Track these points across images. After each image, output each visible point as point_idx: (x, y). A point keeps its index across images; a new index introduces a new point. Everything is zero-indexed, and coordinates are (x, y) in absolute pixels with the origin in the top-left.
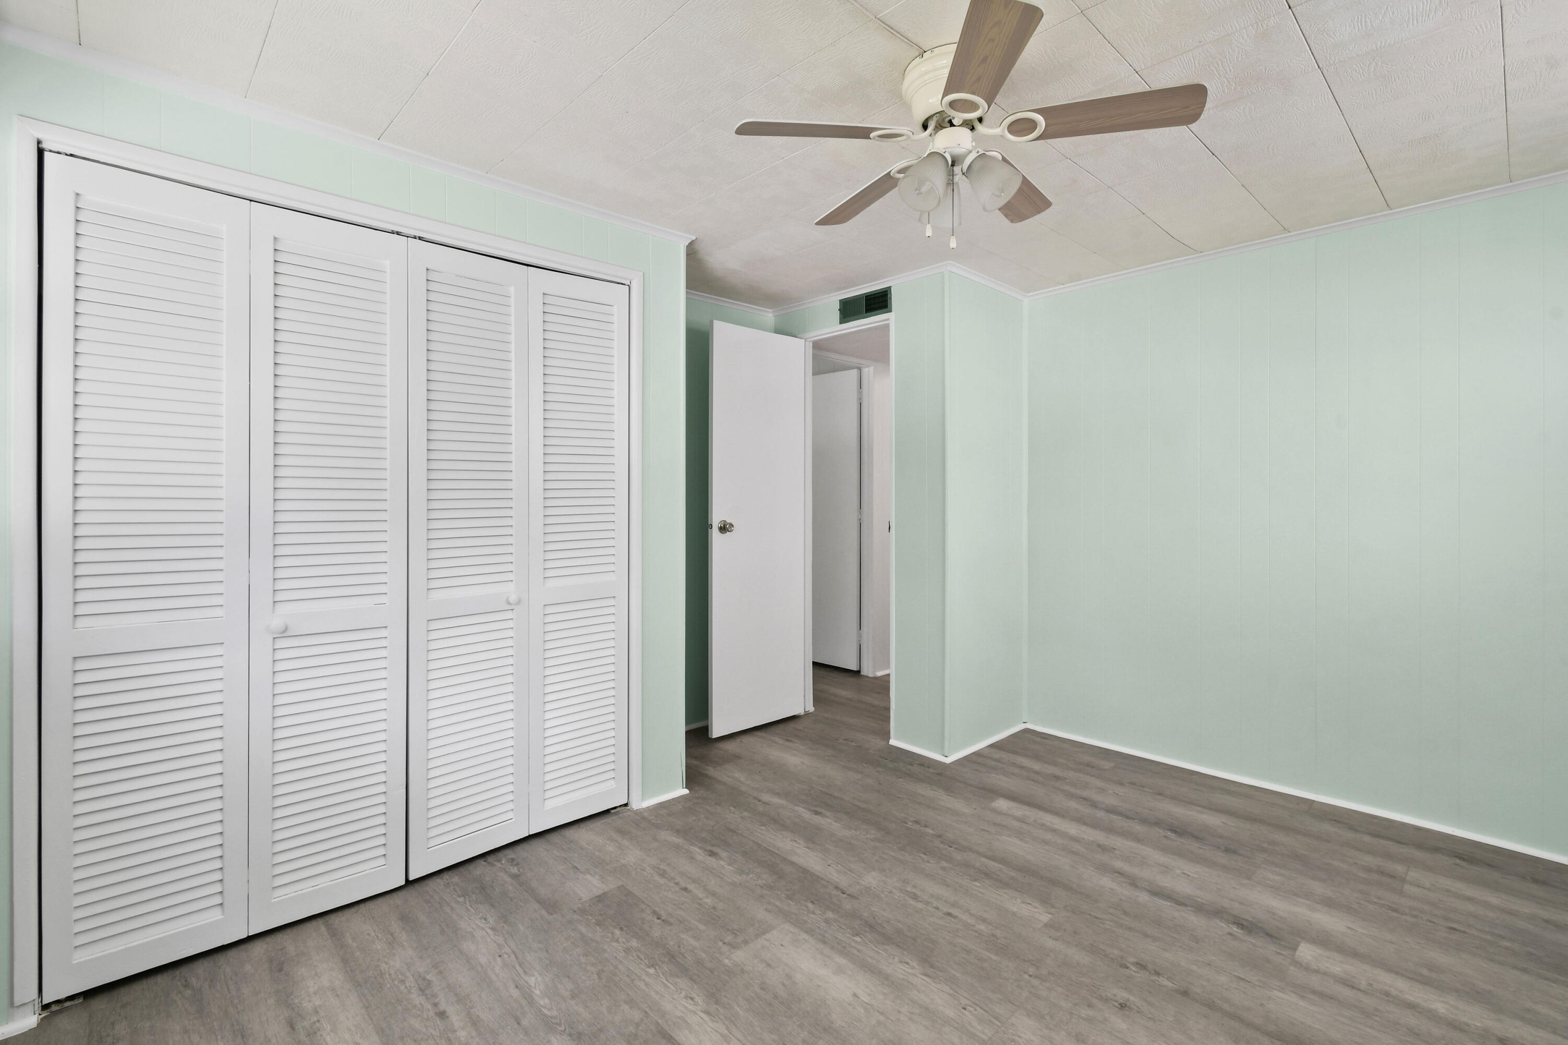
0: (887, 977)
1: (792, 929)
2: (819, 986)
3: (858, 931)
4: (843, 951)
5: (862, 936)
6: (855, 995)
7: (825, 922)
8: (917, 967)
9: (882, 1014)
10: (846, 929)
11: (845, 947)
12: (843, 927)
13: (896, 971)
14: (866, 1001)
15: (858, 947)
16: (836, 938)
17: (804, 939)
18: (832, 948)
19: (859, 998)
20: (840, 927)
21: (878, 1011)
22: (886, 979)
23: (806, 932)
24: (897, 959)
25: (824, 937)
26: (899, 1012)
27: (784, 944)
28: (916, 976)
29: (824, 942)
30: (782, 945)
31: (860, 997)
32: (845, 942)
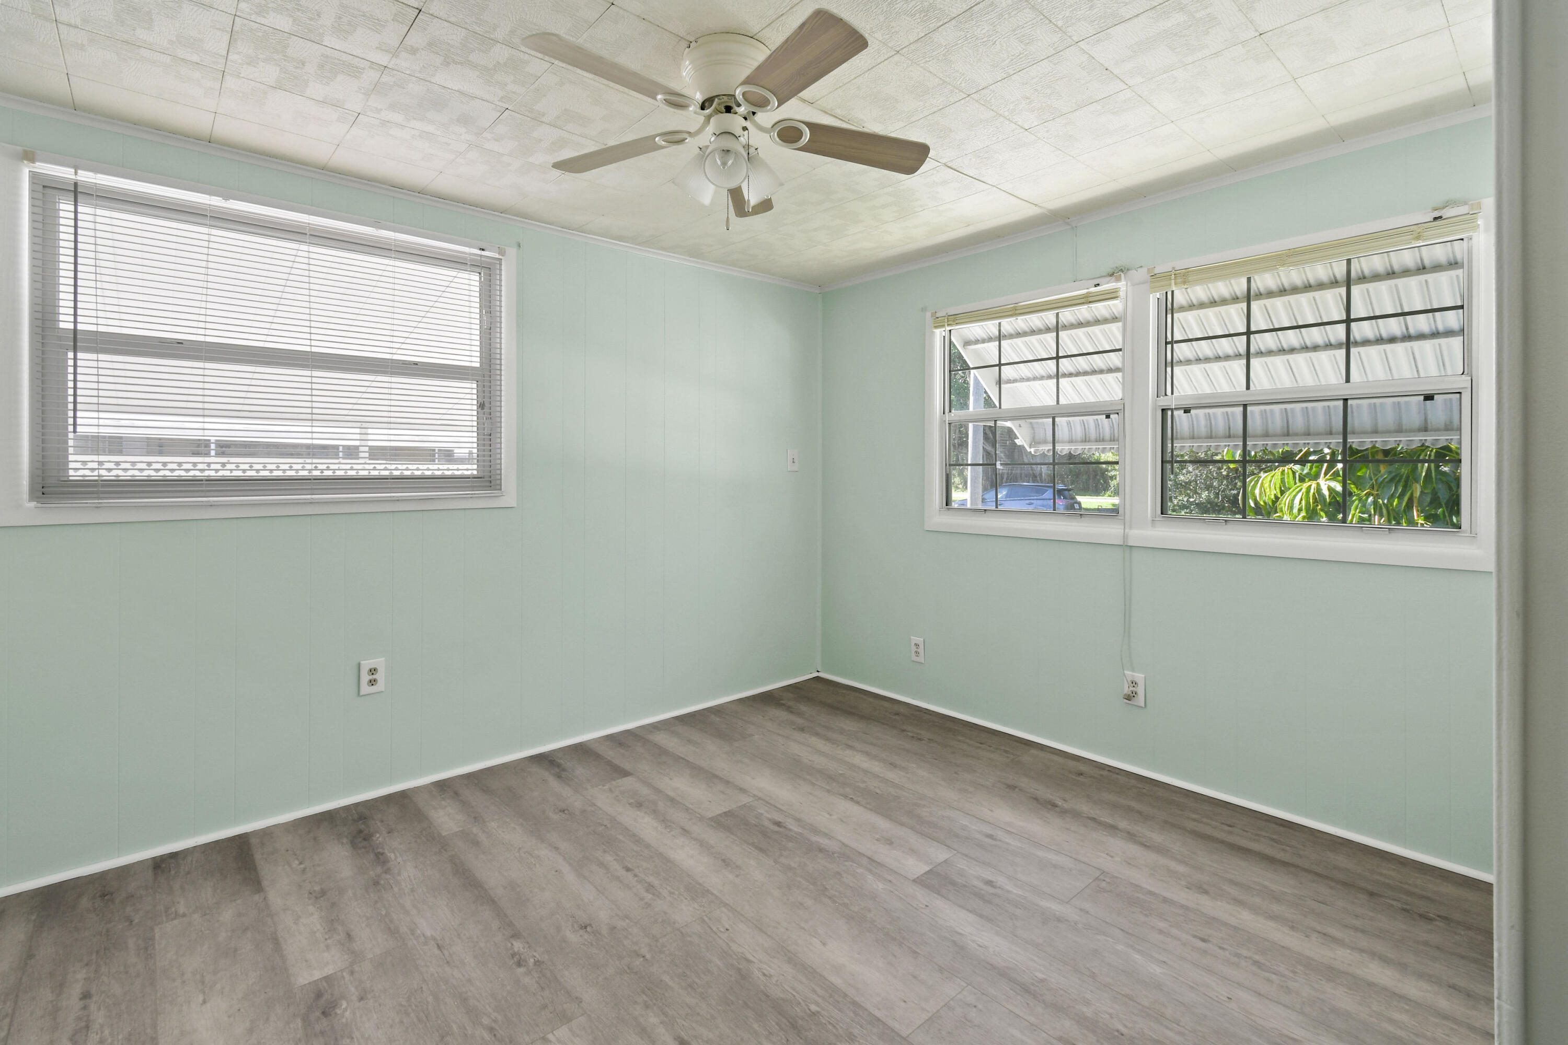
0: (790, 961)
1: (896, 1026)
2: (859, 954)
3: (812, 1020)
4: (833, 992)
5: (808, 1011)
6: (824, 944)
7: (854, 1036)
8: (755, 970)
9: (803, 928)
10: (827, 1024)
11: (831, 996)
12: (830, 1027)
13: (779, 967)
14: (814, 939)
15: (815, 997)
16: (840, 1010)
17: (879, 1009)
18: (845, 996)
19: (821, 942)
20: (834, 1027)
21: (805, 930)
22: (792, 959)
23: (878, 1020)
24: (774, 980)
25: (854, 1012)
26: (787, 929)
27: (903, 1004)
28: (761, 962)
29: (854, 1003)
30: (905, 1002)
31: (819, 942)
32: (830, 1003)
